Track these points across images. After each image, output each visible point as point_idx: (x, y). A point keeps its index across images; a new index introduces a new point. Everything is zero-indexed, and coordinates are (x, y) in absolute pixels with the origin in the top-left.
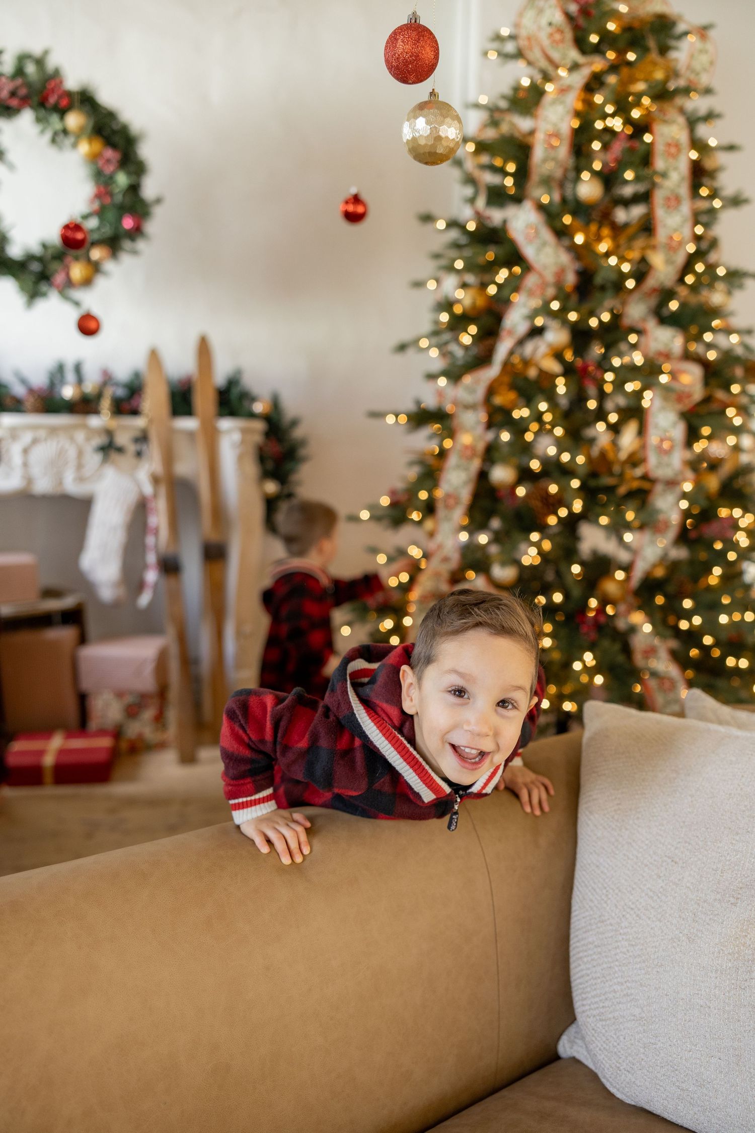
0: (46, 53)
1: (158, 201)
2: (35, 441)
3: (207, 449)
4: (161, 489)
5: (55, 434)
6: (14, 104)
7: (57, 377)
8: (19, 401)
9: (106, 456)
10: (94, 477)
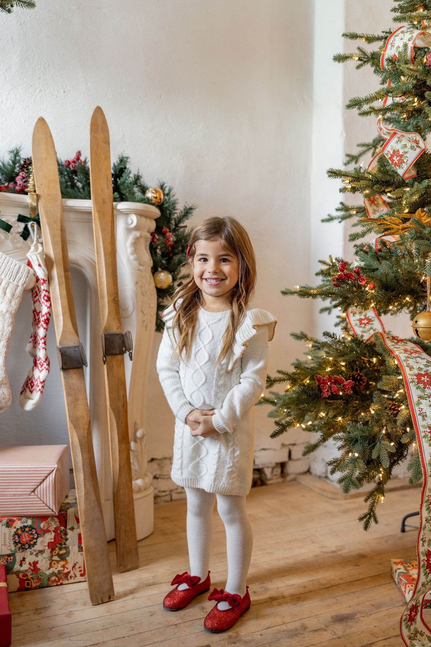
3: (103, 231)
4: (55, 273)
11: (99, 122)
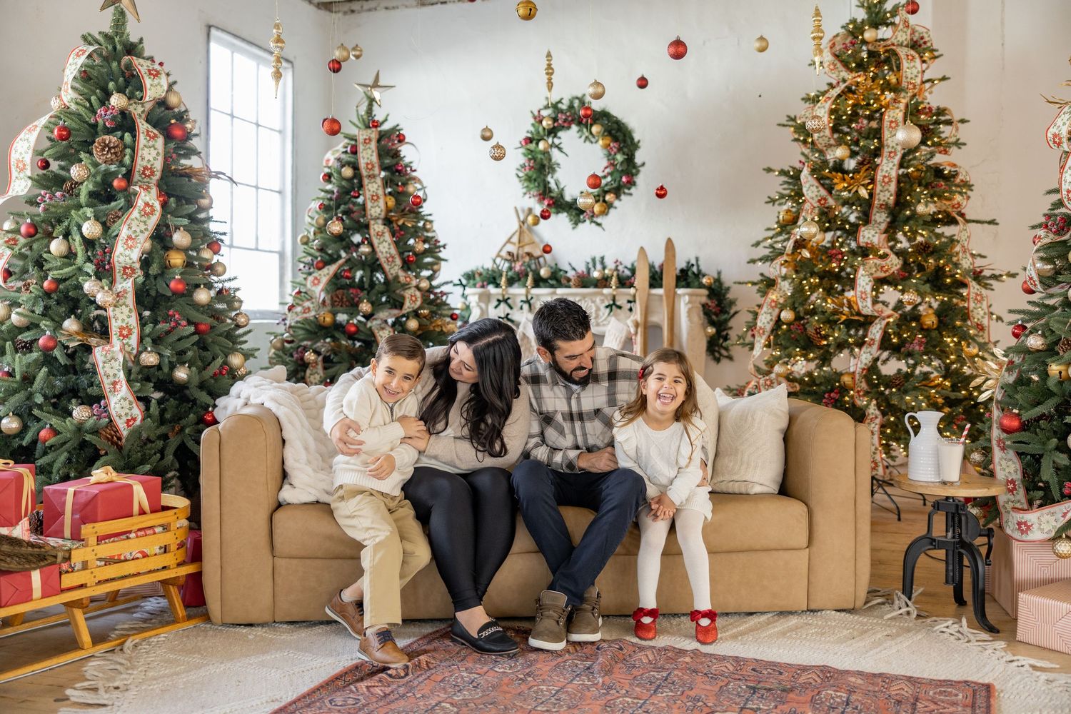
0: (584, 95)
1: (643, 164)
3: (668, 306)
4: (639, 330)
5: (584, 298)
6: (566, 125)
7: (591, 266)
8: (569, 280)
9: (611, 311)
10: (605, 323)
11: (670, 245)
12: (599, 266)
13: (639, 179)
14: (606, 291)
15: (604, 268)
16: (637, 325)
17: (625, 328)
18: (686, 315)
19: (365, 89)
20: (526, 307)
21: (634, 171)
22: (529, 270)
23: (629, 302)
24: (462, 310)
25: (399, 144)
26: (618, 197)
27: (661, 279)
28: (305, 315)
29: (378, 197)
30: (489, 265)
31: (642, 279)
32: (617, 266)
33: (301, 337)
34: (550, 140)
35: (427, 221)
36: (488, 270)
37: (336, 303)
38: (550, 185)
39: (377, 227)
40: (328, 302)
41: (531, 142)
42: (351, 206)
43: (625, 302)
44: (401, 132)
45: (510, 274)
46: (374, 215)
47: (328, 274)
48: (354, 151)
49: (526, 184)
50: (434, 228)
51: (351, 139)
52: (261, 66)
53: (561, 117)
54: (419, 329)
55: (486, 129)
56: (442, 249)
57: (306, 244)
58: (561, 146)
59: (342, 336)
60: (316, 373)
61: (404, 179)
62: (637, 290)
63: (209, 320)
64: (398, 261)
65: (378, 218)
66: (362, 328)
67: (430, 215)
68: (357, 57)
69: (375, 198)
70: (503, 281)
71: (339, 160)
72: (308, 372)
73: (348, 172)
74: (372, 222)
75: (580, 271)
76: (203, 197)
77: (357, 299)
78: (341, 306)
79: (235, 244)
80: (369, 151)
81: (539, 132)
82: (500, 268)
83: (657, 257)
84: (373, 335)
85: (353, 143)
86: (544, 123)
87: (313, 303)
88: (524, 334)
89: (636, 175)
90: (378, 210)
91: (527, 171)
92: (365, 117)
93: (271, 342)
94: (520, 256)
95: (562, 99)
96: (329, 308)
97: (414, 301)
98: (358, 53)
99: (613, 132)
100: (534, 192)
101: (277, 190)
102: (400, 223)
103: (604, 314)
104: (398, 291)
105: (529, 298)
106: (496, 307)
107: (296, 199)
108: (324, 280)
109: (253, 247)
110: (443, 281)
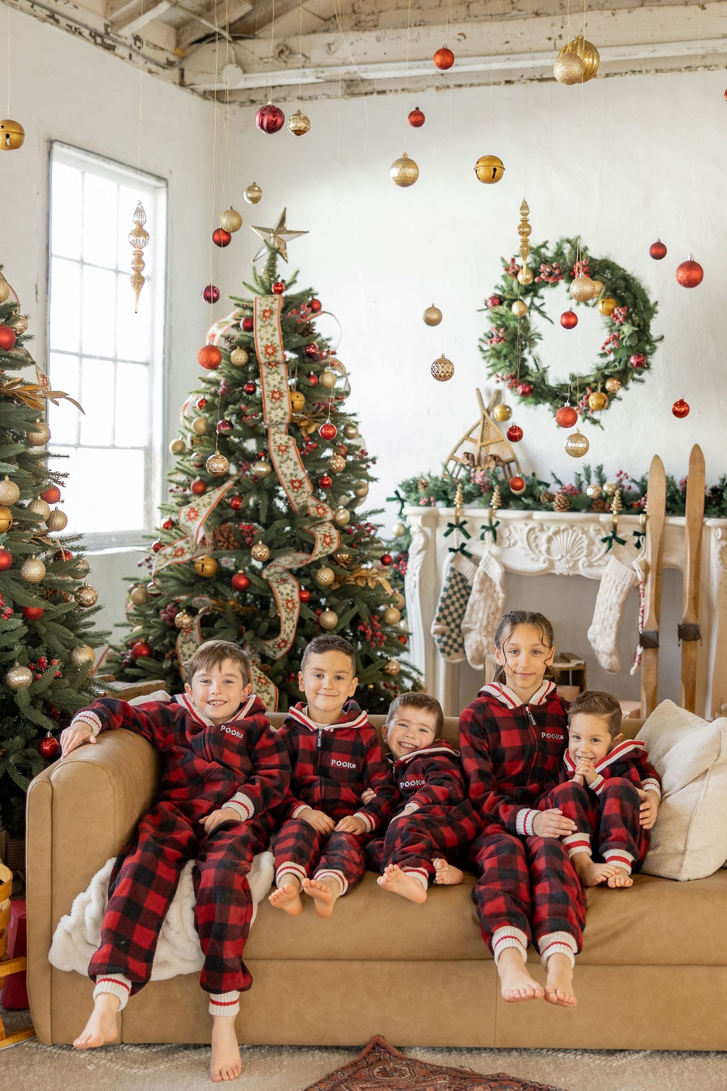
0: (579, 237)
1: (661, 338)
2: (557, 533)
3: (692, 543)
4: (650, 575)
5: (572, 526)
6: (551, 281)
7: (583, 478)
8: (551, 498)
9: (610, 547)
10: (601, 562)
11: (697, 456)
12: (594, 480)
13: (656, 360)
14: (604, 517)
15: (602, 482)
16: (646, 569)
17: (630, 572)
18: (718, 556)
19: (267, 235)
20: (489, 535)
21: (648, 348)
22: (494, 483)
23: (636, 534)
24: (399, 535)
25: (312, 315)
26: (623, 383)
27: (684, 501)
28: (177, 560)
29: (281, 395)
30: (438, 472)
31: (656, 500)
32: (621, 480)
33: (172, 589)
34: (528, 301)
35: (349, 425)
36: (437, 478)
37: (220, 544)
38: (526, 364)
39: (279, 438)
40: (209, 541)
41: (501, 303)
42: (243, 406)
43: (632, 534)
44: (316, 297)
45: (468, 487)
46: (275, 419)
47: (209, 504)
48: (249, 328)
49: (492, 361)
50: (360, 432)
51: (246, 308)
52: (122, 187)
53: (545, 269)
54: (335, 580)
55: (433, 309)
56: (370, 464)
57: (181, 453)
58: (542, 308)
59: (228, 589)
60: (191, 640)
61: (317, 367)
62: (647, 517)
63: (43, 604)
64: (308, 487)
65: (281, 423)
66: (255, 580)
67: (354, 415)
68: (255, 200)
69: (276, 395)
70: (457, 497)
71: (228, 338)
72: (180, 639)
73: (239, 356)
74: (272, 431)
75: (566, 484)
76: (37, 431)
77: (249, 539)
78: (228, 548)
79: (82, 443)
80: (270, 329)
81: (512, 290)
82: (454, 476)
83: (679, 470)
84: (270, 589)
85: (248, 313)
86: (521, 277)
87: (188, 542)
88: (485, 575)
89: (651, 354)
90: (281, 413)
91: (494, 343)
92: (265, 277)
93: (130, 591)
94: (483, 459)
95: (547, 242)
96: (209, 549)
97: (328, 544)
98: (256, 194)
99: (618, 292)
100: (504, 373)
101: (144, 360)
102: (312, 430)
103: (599, 550)
104: (306, 527)
105: (494, 523)
106: (446, 534)
107: (169, 372)
108: (204, 512)
109: (109, 444)
110: (370, 509)
